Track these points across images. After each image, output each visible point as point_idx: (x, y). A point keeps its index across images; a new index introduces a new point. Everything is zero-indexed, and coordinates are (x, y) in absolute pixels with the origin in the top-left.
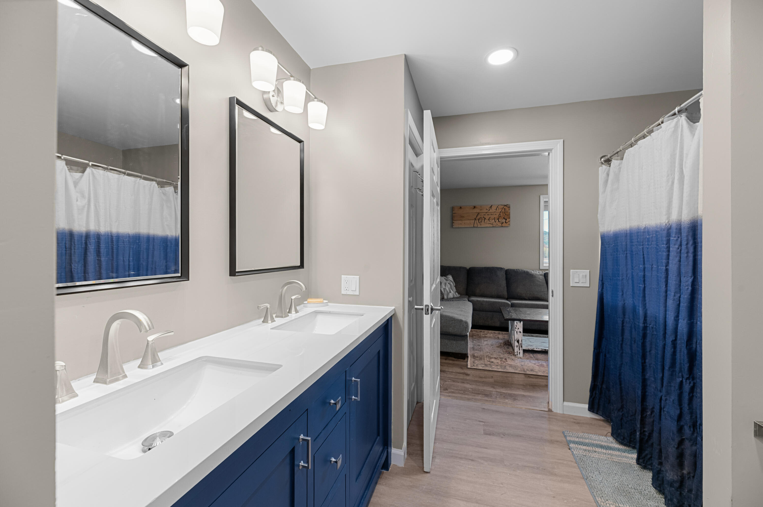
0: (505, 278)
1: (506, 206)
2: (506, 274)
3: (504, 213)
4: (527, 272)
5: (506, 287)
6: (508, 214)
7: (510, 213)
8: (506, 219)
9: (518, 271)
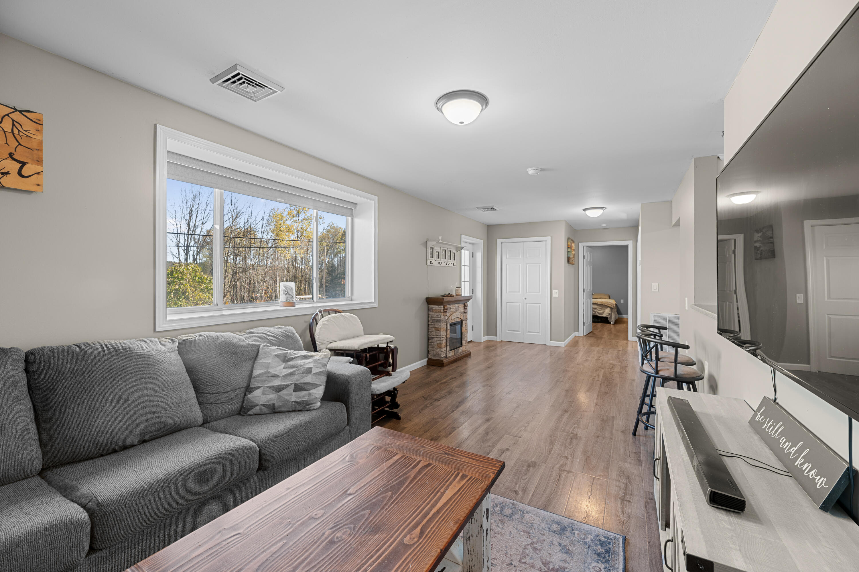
0: (25, 389)
1: (21, 112)
2: (26, 370)
3: (10, 136)
4: (125, 349)
5: (33, 427)
6: (33, 144)
7: (41, 143)
8: (23, 164)
9: (89, 350)
